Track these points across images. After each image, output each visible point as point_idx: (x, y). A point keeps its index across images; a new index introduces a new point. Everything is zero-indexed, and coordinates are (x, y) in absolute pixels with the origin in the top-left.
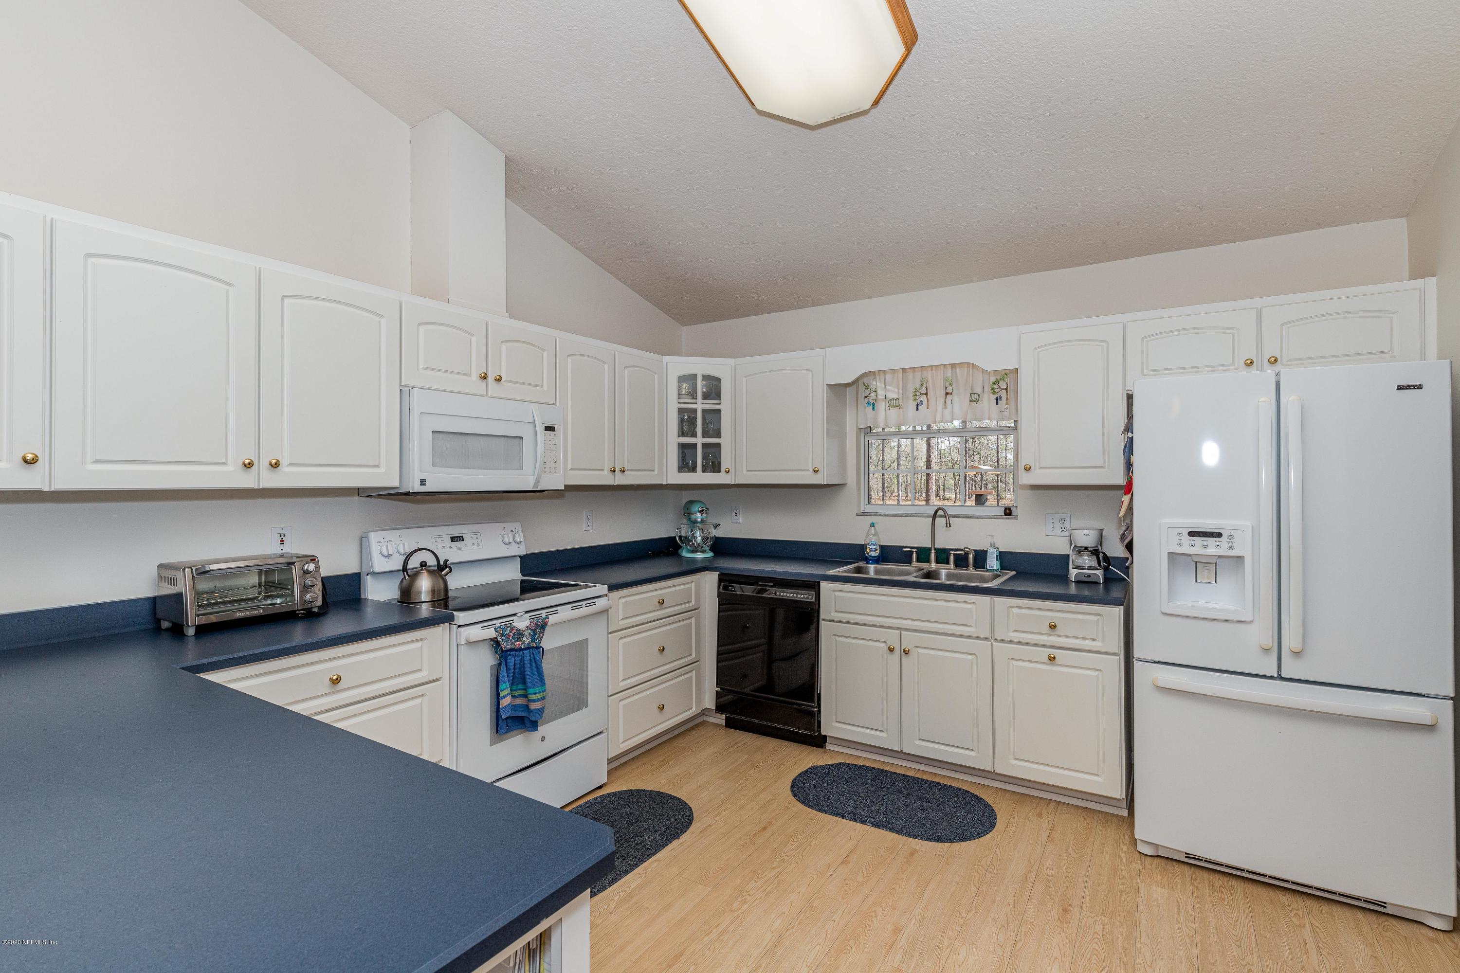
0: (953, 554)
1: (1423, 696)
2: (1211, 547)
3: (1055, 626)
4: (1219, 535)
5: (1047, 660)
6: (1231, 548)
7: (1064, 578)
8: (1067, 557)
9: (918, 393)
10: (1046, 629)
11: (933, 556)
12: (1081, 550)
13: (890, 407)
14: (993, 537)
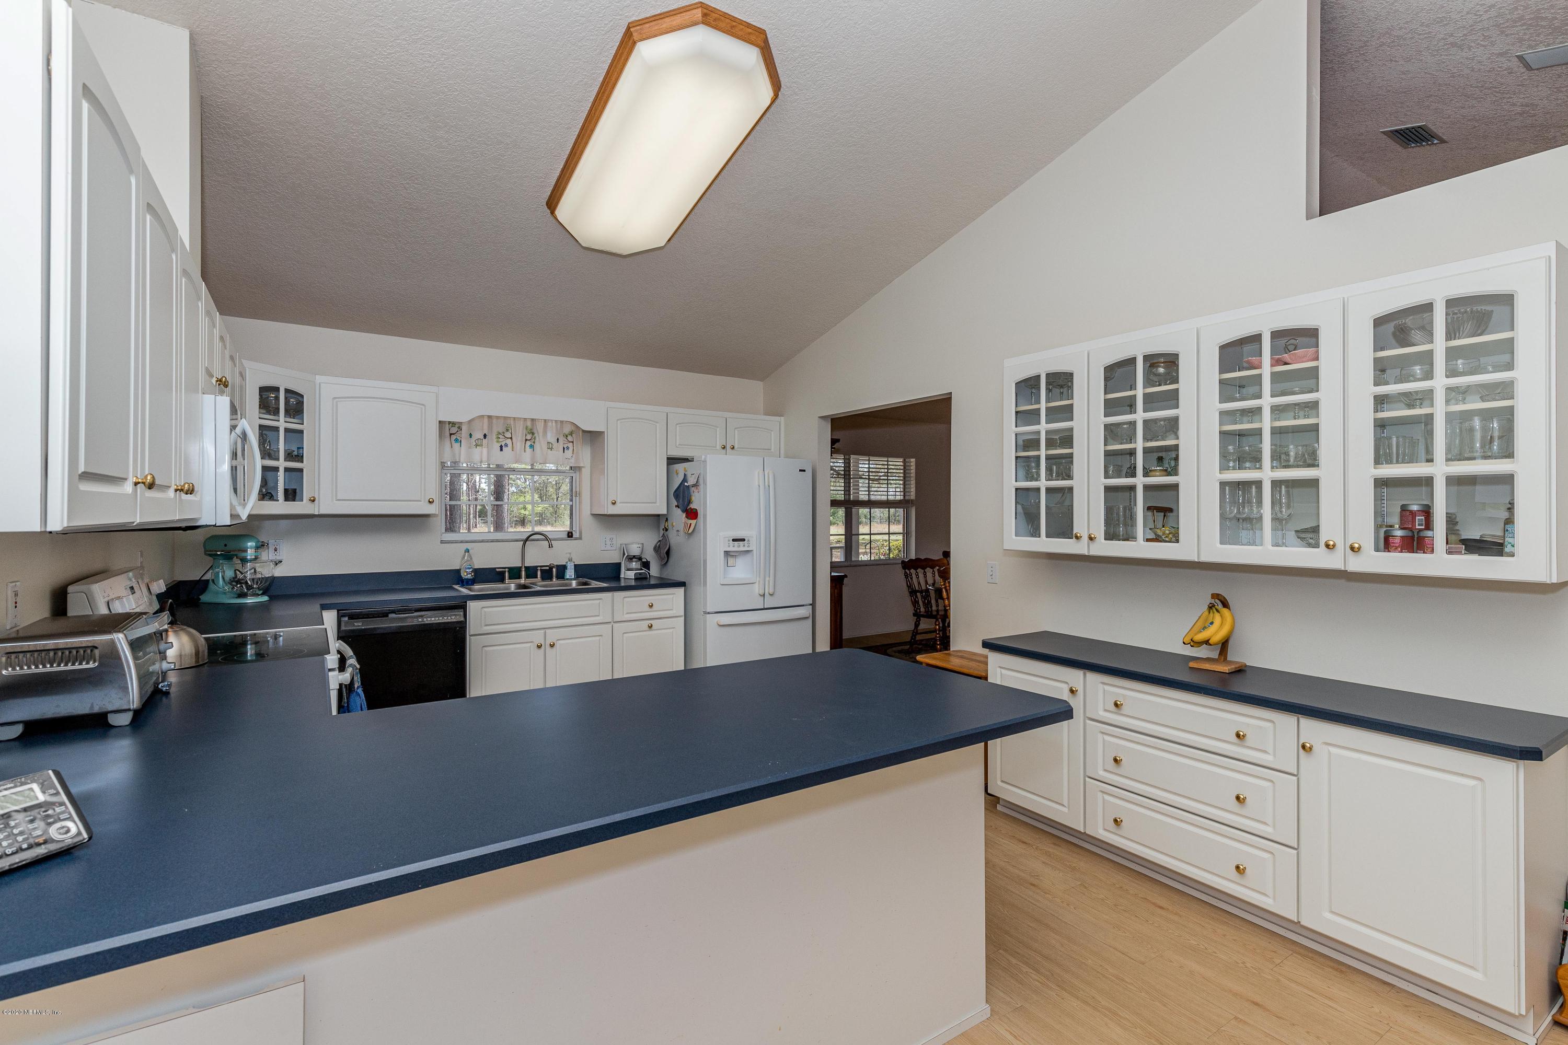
0: (541, 570)
1: (803, 606)
2: (741, 547)
3: (652, 605)
4: (744, 540)
5: (647, 628)
6: (748, 546)
7: (617, 578)
8: (619, 565)
9: (500, 436)
10: (648, 609)
11: (523, 573)
12: (631, 558)
13: (476, 445)
14: (570, 553)
